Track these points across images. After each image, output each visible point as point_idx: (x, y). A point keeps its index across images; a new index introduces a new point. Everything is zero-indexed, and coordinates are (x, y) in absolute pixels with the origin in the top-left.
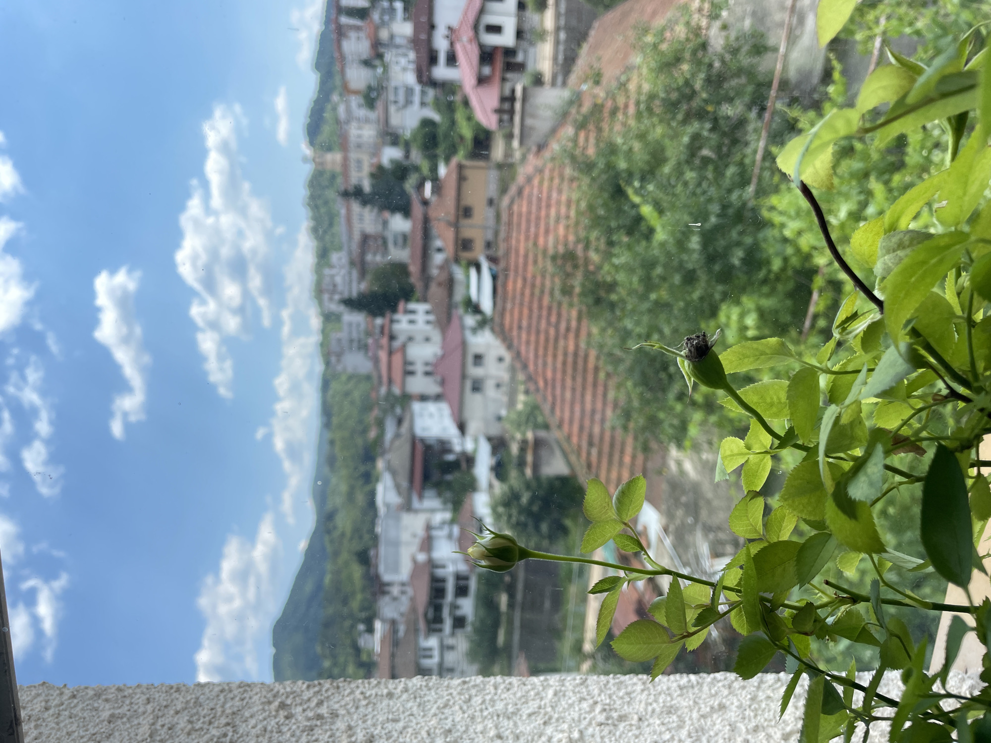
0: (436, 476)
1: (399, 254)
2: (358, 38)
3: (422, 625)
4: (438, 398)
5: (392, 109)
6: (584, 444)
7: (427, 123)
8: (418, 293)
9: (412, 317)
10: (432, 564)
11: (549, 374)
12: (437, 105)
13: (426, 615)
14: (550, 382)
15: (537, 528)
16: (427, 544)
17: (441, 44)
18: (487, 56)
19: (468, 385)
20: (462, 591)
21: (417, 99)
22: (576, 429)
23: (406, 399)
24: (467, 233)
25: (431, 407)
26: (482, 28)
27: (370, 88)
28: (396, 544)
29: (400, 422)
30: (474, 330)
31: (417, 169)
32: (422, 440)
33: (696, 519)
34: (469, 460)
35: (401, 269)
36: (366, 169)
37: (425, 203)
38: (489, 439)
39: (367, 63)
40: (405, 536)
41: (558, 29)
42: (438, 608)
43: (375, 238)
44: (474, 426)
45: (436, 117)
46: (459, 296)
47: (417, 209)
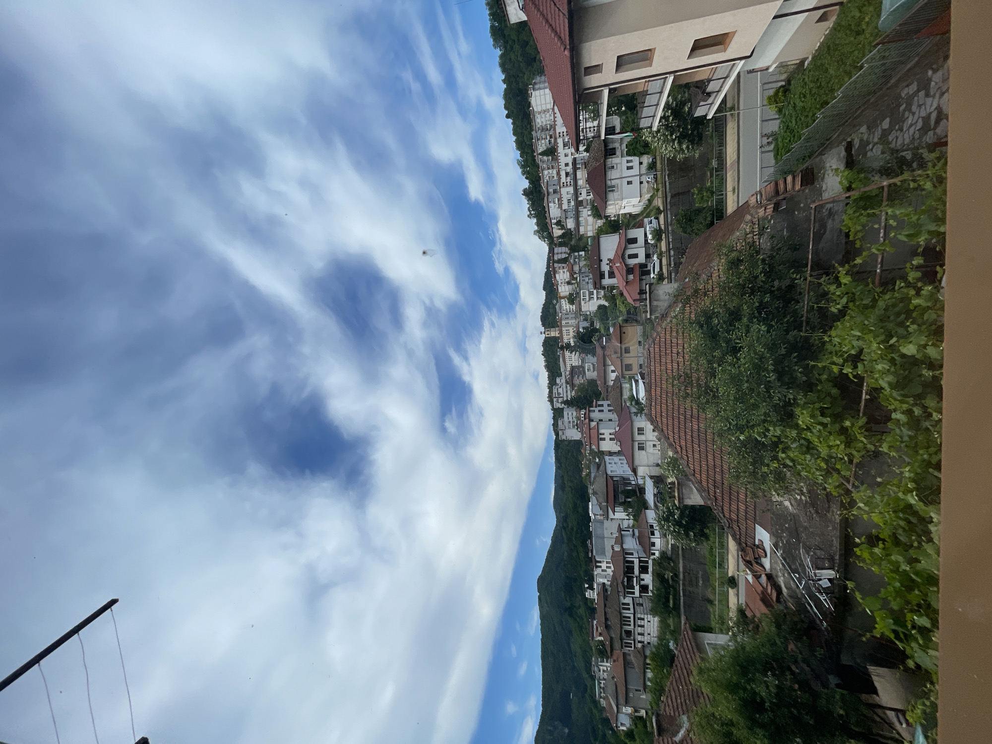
0: (622, 498)
1: (591, 374)
2: (564, 272)
3: (621, 589)
4: (618, 453)
5: (583, 303)
6: (711, 487)
7: (601, 307)
8: (603, 394)
9: (601, 408)
10: (625, 553)
11: (683, 443)
12: (606, 297)
13: (623, 582)
14: (684, 448)
15: (687, 535)
16: (620, 540)
17: (605, 268)
18: (630, 270)
19: (636, 445)
20: (644, 569)
21: (595, 296)
22: (704, 476)
23: (601, 454)
24: (628, 361)
25: (616, 459)
26: (627, 256)
27: (571, 295)
28: (603, 538)
29: (598, 466)
30: (636, 414)
31: (597, 330)
32: (612, 477)
33: (798, 539)
34: (642, 490)
35: (592, 382)
36: (572, 334)
37: (603, 348)
38: (651, 477)
39: (569, 283)
40: (607, 534)
41: (669, 250)
42: (630, 579)
43: (578, 367)
44: (641, 471)
45: (607, 304)
46: (626, 395)
47: (599, 351)
